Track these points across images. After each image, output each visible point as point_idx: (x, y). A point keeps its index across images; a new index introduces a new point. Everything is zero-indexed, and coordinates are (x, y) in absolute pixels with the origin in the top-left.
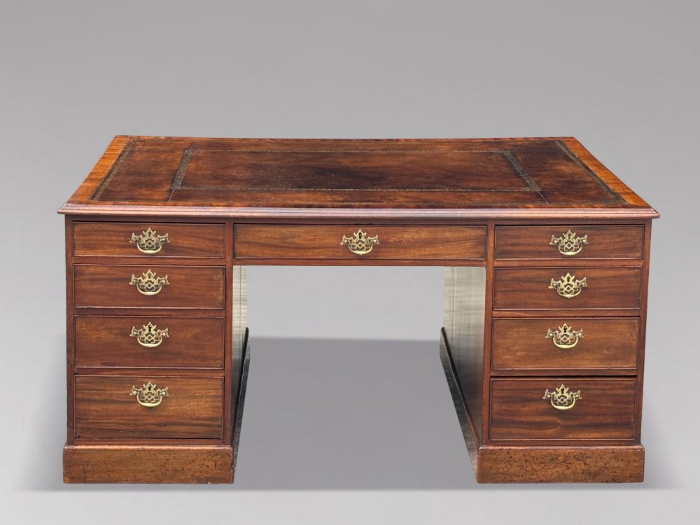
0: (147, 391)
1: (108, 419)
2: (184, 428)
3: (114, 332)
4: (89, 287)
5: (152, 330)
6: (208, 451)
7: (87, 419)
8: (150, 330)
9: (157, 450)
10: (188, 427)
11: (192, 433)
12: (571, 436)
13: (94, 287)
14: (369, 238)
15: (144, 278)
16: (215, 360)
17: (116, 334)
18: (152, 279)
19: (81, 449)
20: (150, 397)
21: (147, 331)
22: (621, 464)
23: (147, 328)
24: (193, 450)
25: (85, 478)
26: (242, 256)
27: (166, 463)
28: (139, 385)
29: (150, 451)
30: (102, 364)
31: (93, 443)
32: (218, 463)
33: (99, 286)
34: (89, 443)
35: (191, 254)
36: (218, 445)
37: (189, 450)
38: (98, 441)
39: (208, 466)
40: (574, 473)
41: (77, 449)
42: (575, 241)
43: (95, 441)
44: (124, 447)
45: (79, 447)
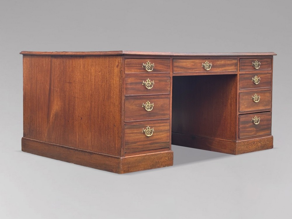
0: (148, 130)
1: (135, 144)
2: (158, 144)
3: (137, 105)
4: (130, 86)
5: (149, 104)
6: (166, 153)
7: (129, 144)
8: (148, 104)
9: (151, 155)
10: (159, 144)
11: (160, 146)
12: (258, 134)
13: (131, 86)
14: (209, 64)
15: (147, 82)
16: (167, 115)
17: (138, 107)
18: (149, 82)
19: (127, 158)
20: (148, 132)
21: (147, 105)
22: (269, 142)
23: (147, 103)
24: (162, 153)
25: (128, 170)
26: (175, 72)
27: (153, 160)
28: (145, 127)
29: (149, 155)
30: (133, 120)
31: (130, 155)
32: (169, 158)
33: (133, 86)
34: (129, 155)
35: (160, 72)
36: (168, 150)
37: (161, 153)
38: (132, 154)
39: (166, 159)
40: (258, 147)
41: (126, 158)
42: (258, 64)
43: (131, 154)
44: (141, 155)
45: (126, 157)
